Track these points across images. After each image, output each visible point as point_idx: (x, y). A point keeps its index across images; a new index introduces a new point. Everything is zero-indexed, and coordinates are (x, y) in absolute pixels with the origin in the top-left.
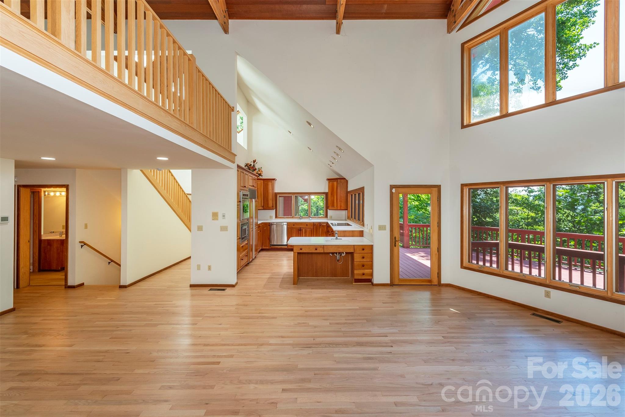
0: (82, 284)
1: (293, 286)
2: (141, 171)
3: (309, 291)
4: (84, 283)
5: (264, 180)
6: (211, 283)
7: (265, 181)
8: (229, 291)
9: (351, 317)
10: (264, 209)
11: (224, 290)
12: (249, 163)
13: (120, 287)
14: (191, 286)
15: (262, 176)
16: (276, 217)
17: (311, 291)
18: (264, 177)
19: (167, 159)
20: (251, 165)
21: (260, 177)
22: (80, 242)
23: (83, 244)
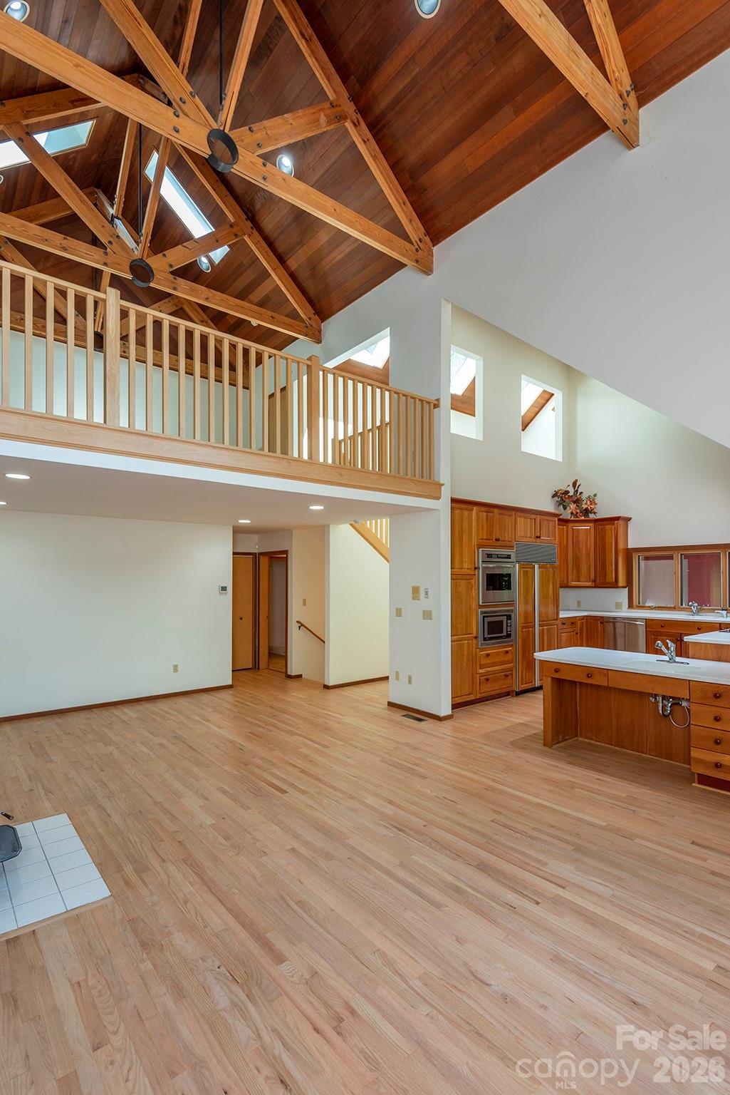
0: (300, 676)
1: (543, 748)
2: (351, 525)
3: (553, 763)
4: (301, 675)
5: (596, 521)
6: (410, 706)
7: (599, 523)
8: (428, 725)
9: (555, 830)
10: (595, 587)
11: (420, 720)
12: (564, 488)
13: (324, 687)
14: (390, 704)
15: (595, 513)
16: (631, 606)
17: (556, 764)
18: (599, 516)
19: (322, 508)
20: (569, 492)
21: (592, 516)
22: (298, 622)
23: (301, 625)
